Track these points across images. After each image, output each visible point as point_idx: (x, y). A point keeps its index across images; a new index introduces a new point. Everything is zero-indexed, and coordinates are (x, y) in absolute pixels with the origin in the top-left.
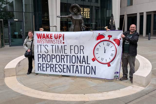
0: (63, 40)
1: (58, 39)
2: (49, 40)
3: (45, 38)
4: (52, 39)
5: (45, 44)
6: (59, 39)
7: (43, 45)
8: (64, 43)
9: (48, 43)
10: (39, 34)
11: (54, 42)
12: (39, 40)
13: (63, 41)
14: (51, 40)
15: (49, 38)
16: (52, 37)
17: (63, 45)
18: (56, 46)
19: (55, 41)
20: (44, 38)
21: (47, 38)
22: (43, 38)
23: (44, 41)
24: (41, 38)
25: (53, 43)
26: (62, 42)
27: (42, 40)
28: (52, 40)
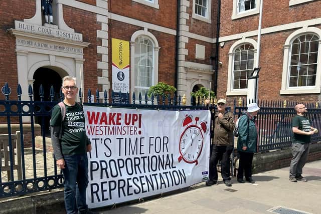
0: (140, 127)
1: (131, 125)
2: (113, 127)
3: (106, 124)
4: (120, 124)
5: (104, 137)
6: (133, 124)
7: (102, 139)
8: (140, 132)
9: (111, 134)
10: (93, 113)
11: (123, 132)
12: (91, 127)
13: (138, 130)
14: (118, 127)
15: (114, 124)
16: (120, 121)
17: (139, 136)
18: (126, 139)
19: (126, 129)
20: (104, 124)
21: (110, 124)
22: (101, 123)
23: (103, 129)
24: (96, 123)
25: (121, 134)
26: (137, 132)
27: (98, 128)
28: (120, 126)
